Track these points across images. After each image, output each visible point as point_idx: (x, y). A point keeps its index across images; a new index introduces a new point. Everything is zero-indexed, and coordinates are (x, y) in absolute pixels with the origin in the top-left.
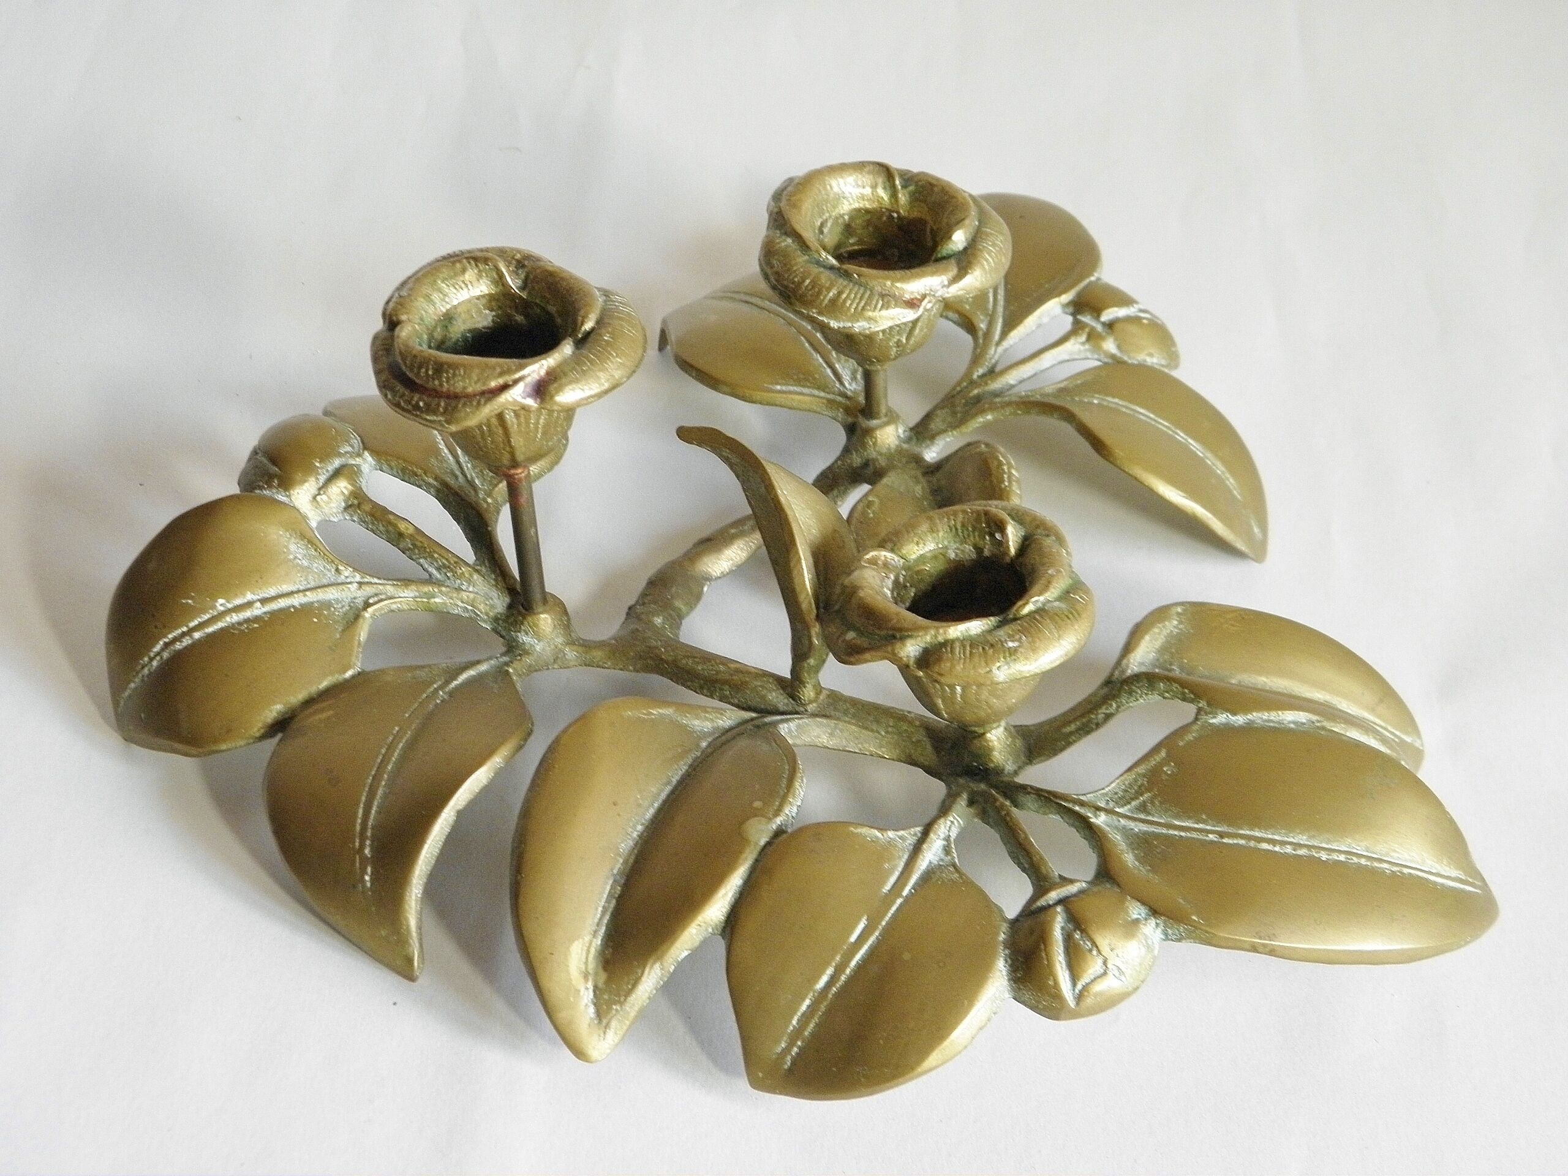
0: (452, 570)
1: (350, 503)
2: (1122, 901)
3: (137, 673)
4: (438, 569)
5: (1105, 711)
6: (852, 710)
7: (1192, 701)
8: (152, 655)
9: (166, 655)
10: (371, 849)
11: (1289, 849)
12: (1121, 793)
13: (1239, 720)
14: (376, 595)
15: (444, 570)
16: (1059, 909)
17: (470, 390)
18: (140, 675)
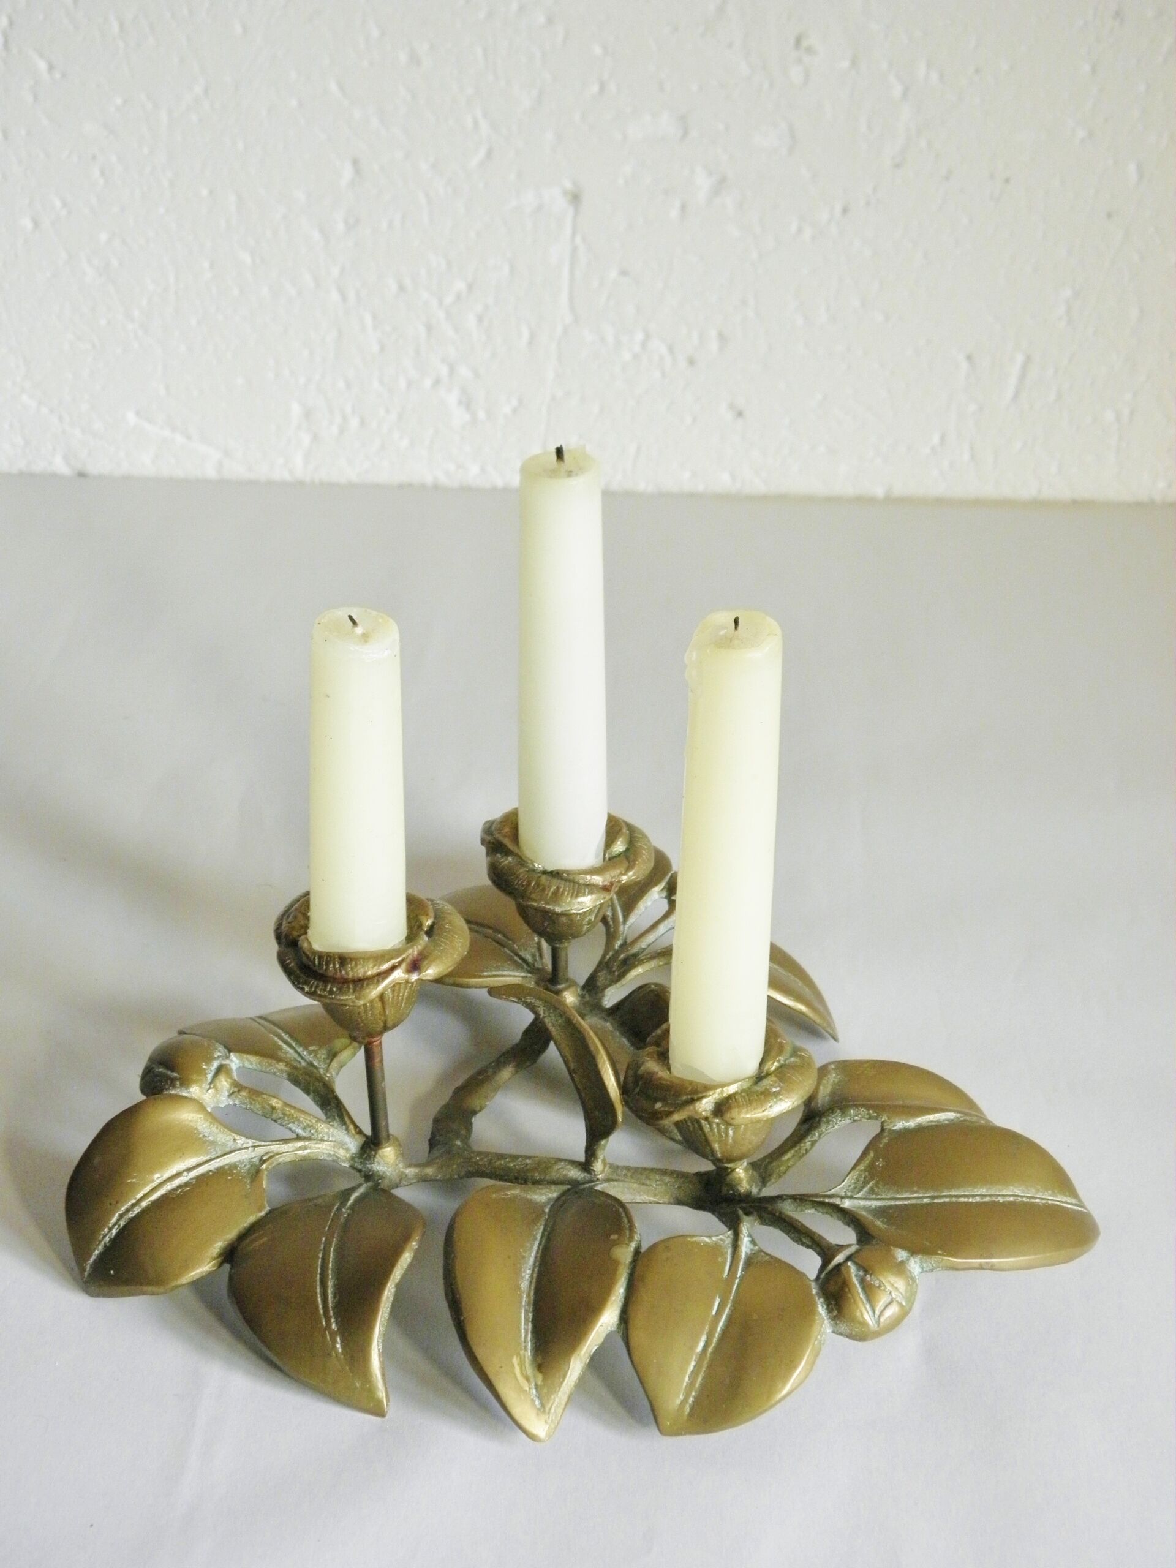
0: (314, 1128)
1: (231, 1091)
2: (889, 1251)
3: (100, 1242)
4: (304, 1129)
5: (810, 1139)
6: (629, 1174)
7: (876, 1118)
8: (110, 1225)
9: (122, 1223)
10: (336, 1324)
11: (978, 1199)
12: (853, 1186)
13: (912, 1123)
14: (267, 1153)
15: (309, 1129)
16: (849, 1263)
17: (369, 973)
18: (103, 1243)
